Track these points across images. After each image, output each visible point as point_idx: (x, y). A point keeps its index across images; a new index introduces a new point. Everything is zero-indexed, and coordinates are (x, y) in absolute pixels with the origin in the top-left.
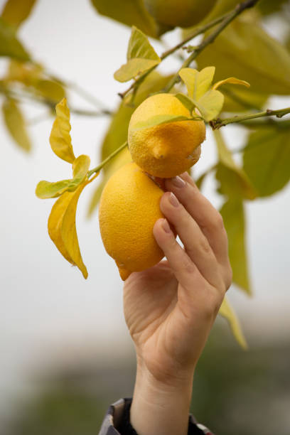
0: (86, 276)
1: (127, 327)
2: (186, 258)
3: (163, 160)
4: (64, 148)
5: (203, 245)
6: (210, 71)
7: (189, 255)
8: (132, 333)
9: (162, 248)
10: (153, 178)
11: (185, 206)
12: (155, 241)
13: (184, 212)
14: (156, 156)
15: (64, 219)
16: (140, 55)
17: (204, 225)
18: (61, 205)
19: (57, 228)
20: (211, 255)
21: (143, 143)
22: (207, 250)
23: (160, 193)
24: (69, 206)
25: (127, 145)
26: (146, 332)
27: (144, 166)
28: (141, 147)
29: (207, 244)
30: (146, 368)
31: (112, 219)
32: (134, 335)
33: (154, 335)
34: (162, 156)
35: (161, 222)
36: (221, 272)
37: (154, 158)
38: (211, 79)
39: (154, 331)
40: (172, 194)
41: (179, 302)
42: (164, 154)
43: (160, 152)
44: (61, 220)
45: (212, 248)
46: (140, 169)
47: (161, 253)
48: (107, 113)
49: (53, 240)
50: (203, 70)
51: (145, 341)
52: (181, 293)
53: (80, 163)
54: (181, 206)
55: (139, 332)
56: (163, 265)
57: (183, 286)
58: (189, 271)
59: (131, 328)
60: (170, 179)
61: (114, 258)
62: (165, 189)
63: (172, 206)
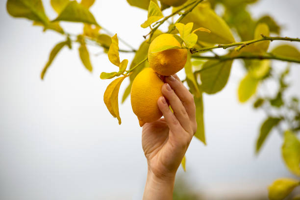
0: (120, 123)
1: (143, 151)
2: (174, 117)
3: (166, 66)
4: (115, 59)
5: (182, 111)
6: (190, 25)
7: (175, 116)
8: (146, 154)
9: (162, 111)
10: (159, 76)
11: (175, 91)
12: (158, 108)
13: (174, 94)
14: (162, 64)
15: (113, 93)
16: (154, 14)
17: (184, 101)
18: (111, 86)
19: (109, 97)
20: (186, 116)
21: (155, 57)
22: (184, 114)
23: (162, 83)
24: (116, 87)
25: (147, 59)
26: (153, 153)
27: (156, 69)
28: (155, 58)
29: (185, 111)
30: (152, 171)
31: (137, 95)
32: (147, 155)
33: (157, 155)
34: (165, 64)
35: (162, 98)
36: (191, 125)
37: (161, 65)
38: (191, 29)
39: (156, 153)
40: (168, 85)
41: (169, 139)
42: (166, 62)
43: (164, 62)
44: (111, 94)
45: (187, 113)
46: (153, 71)
47: (161, 114)
48: (134, 51)
49: (106, 103)
50: (187, 24)
51: (152, 158)
52: (170, 134)
53: (123, 64)
54: (172, 91)
55: (149, 153)
56: (162, 120)
57: (171, 131)
58: (175, 123)
59: (145, 151)
60: (168, 77)
61: (137, 115)
62: (165, 82)
63: (167, 91)
